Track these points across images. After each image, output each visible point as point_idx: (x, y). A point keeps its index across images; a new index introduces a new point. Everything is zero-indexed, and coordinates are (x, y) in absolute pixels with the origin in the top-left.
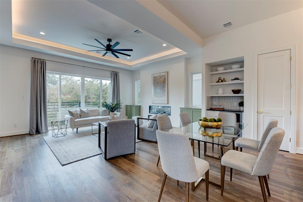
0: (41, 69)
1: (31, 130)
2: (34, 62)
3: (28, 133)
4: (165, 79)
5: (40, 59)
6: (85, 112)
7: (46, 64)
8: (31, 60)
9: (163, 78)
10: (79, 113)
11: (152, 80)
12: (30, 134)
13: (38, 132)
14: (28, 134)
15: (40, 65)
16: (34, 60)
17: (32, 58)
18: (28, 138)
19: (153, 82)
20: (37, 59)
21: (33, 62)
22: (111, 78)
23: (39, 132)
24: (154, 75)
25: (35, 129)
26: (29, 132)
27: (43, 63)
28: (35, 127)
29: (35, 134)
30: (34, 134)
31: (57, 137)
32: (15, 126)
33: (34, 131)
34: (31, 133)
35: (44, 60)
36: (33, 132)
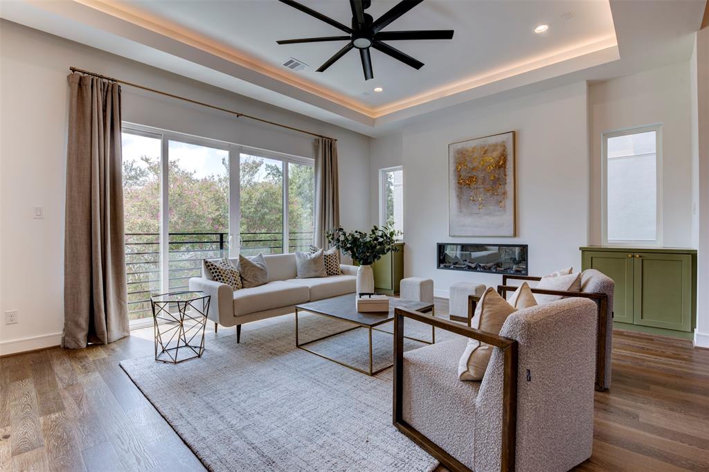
0: (105, 111)
1: (68, 332)
2: (80, 85)
3: (58, 342)
4: (504, 157)
5: (101, 77)
6: (254, 266)
7: (119, 95)
8: (68, 77)
9: (496, 154)
10: (235, 267)
11: (452, 161)
12: (67, 350)
13: (96, 338)
14: (59, 346)
15: (99, 96)
16: (81, 78)
17: (73, 70)
18: (62, 370)
19: (452, 168)
20: (91, 77)
21: (77, 85)
22: (316, 158)
23: (99, 339)
24: (459, 146)
25: (83, 329)
26: (64, 339)
27: (111, 91)
28: (83, 321)
29: (84, 345)
30: (81, 349)
31: (175, 363)
32: (11, 319)
33: (82, 336)
34: (72, 345)
35: (113, 80)
36: (77, 341)
